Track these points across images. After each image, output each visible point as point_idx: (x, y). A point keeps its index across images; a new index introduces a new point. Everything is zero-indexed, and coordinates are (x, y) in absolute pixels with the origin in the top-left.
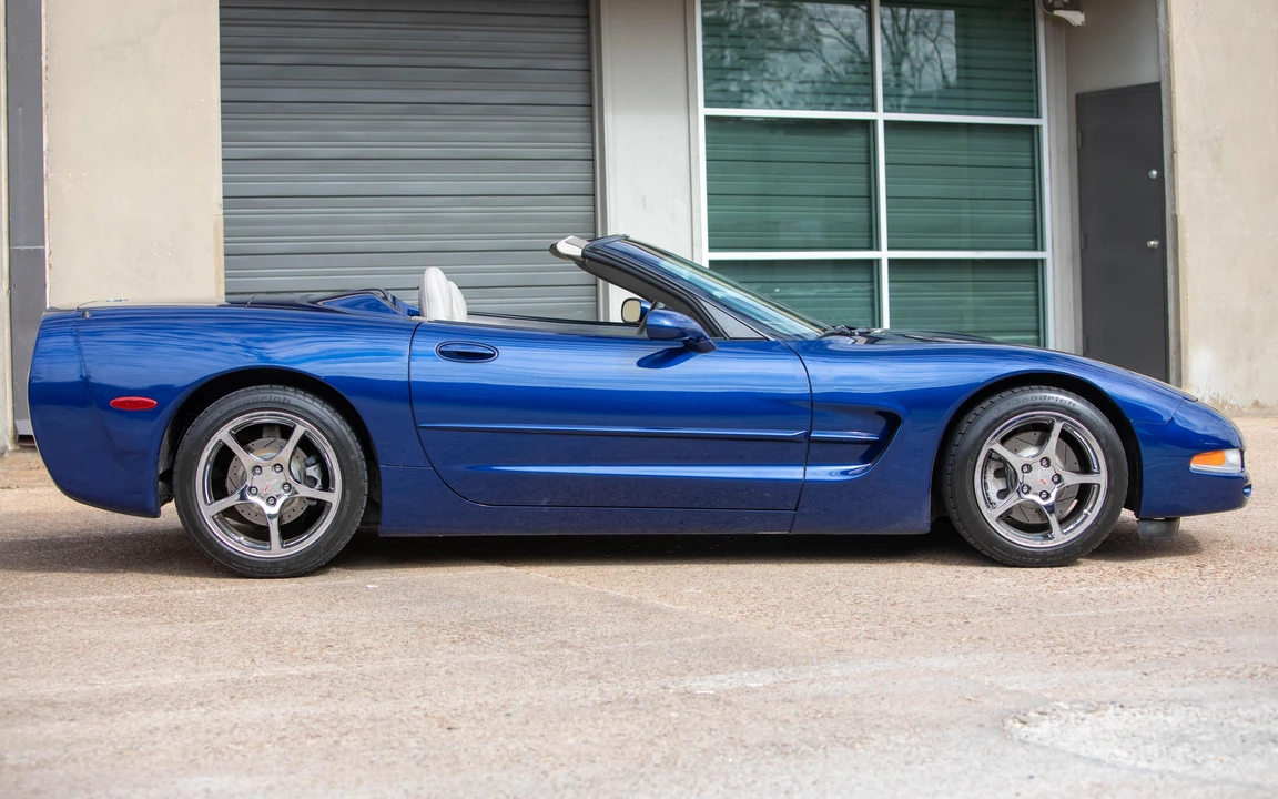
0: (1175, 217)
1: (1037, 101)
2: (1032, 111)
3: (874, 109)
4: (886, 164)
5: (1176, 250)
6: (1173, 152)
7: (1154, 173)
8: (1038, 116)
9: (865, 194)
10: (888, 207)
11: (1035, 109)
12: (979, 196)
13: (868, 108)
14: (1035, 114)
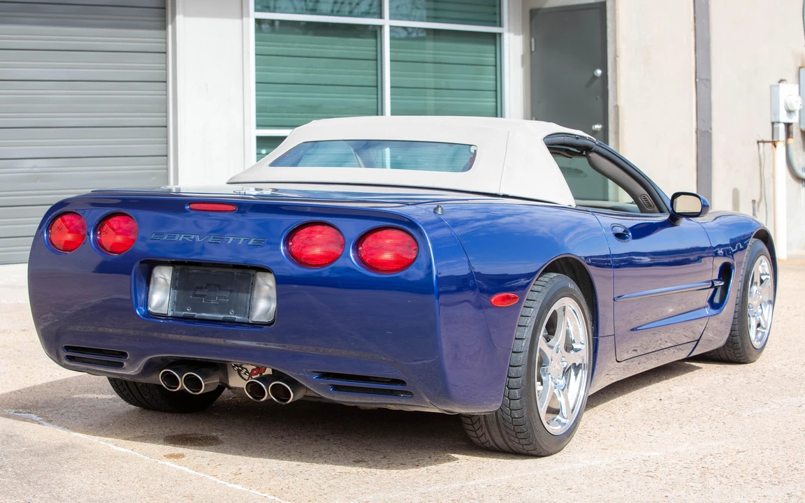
0: (617, 107)
1: (500, 14)
2: (495, 22)
3: (381, 16)
4: (391, 61)
5: (617, 133)
6: (616, 56)
7: (599, 72)
8: (500, 25)
9: (375, 85)
10: (391, 95)
11: (498, 20)
12: (443, 87)
13: (376, 16)
14: (498, 24)
